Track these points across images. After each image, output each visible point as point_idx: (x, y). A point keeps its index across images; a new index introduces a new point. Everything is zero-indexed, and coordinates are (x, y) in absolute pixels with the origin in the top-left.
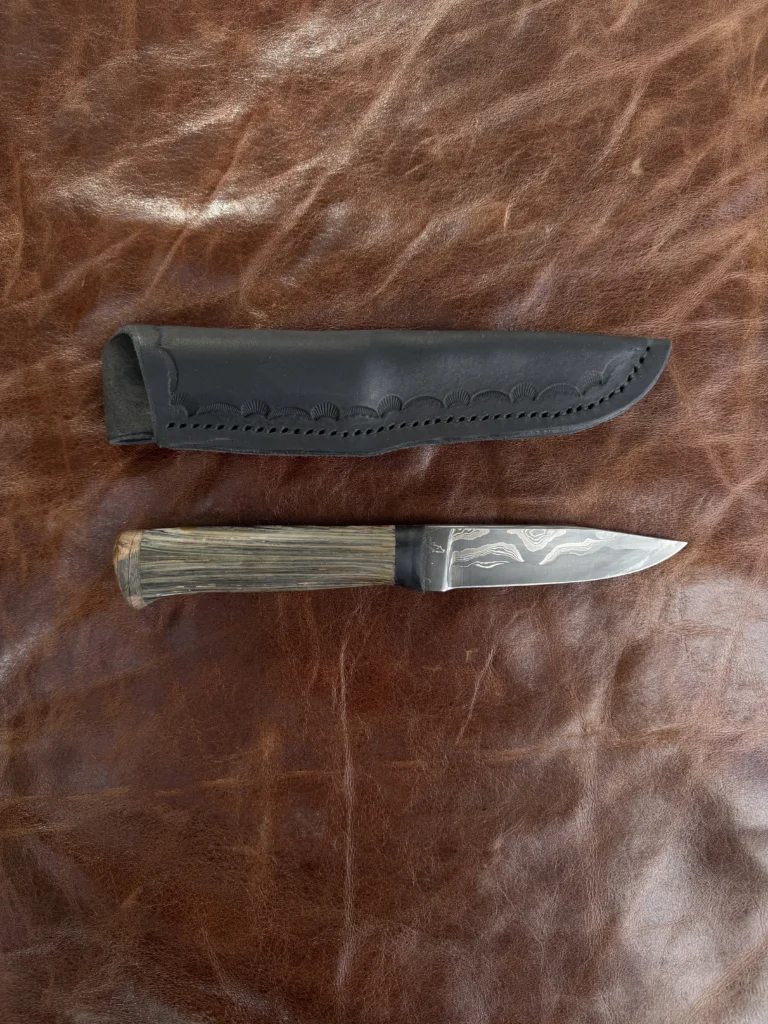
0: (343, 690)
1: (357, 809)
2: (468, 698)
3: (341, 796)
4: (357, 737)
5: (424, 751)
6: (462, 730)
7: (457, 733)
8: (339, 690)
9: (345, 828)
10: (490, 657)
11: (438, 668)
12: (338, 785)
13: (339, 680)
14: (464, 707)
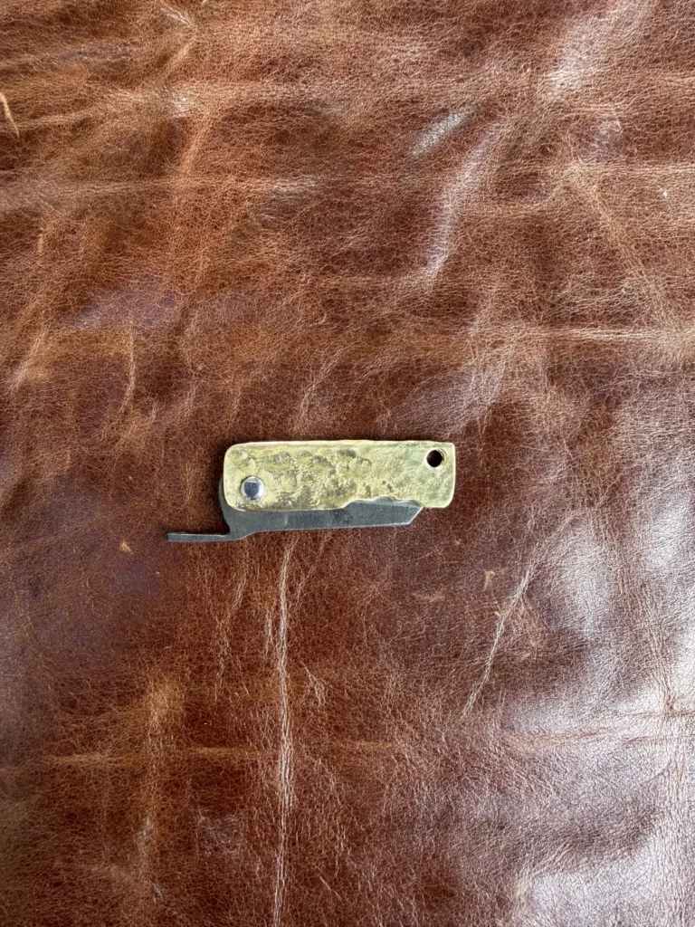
0: (283, 624)
1: (296, 816)
2: (483, 647)
3: (272, 792)
4: (302, 700)
5: (409, 728)
6: (473, 698)
7: (463, 702)
8: (276, 623)
9: (274, 844)
10: (524, 583)
11: (438, 596)
12: (267, 774)
13: (277, 608)
14: (478, 660)
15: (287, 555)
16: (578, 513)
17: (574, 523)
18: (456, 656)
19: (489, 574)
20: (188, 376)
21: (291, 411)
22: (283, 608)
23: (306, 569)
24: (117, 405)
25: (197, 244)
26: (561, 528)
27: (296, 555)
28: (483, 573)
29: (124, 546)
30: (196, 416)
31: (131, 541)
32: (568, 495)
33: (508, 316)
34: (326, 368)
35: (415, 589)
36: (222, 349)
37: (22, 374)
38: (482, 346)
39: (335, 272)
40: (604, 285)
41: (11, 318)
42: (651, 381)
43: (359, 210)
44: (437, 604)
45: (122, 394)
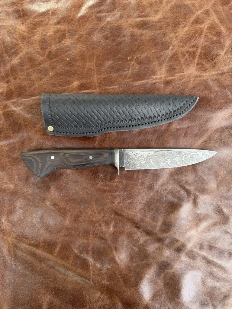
15: (95, 58)
16: (142, 47)
17: (142, 48)
18: (124, 71)
19: (128, 58)
20: (76, 31)
21: (94, 36)
22: (95, 67)
23: (98, 60)
24: (65, 37)
25: (76, 10)
26: (139, 49)
27: (96, 58)
29: (68, 59)
30: (78, 38)
31: (68, 58)
32: (140, 44)
33: (128, 17)
34: (99, 28)
35: (116, 62)
36: (81, 27)
37: (49, 34)
38: (124, 22)
39: (99, 13)
40: (143, 11)
41: (46, 25)
42: (152, 25)
43: (102, 3)
44: (120, 64)
45: (65, 36)
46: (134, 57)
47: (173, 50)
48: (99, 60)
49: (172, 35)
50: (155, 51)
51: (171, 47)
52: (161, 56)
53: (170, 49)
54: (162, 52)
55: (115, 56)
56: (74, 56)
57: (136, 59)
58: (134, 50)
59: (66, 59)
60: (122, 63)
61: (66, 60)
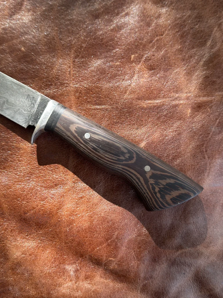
16: (158, 38)
17: (157, 40)
19: (133, 56)
21: (73, 10)
22: (72, 67)
26: (153, 42)
27: (75, 51)
28: (131, 56)
29: (23, 49)
30: (44, 11)
31: (24, 47)
32: (155, 32)
35: (111, 61)
46: (143, 55)
47: (212, 48)
48: (80, 56)
49: (212, 21)
50: (180, 48)
51: (209, 43)
52: (191, 57)
53: (208, 45)
54: (193, 50)
55: (110, 50)
56: (35, 43)
57: (145, 60)
58: (144, 42)
59: (21, 48)
60: (120, 65)
61: (20, 50)
